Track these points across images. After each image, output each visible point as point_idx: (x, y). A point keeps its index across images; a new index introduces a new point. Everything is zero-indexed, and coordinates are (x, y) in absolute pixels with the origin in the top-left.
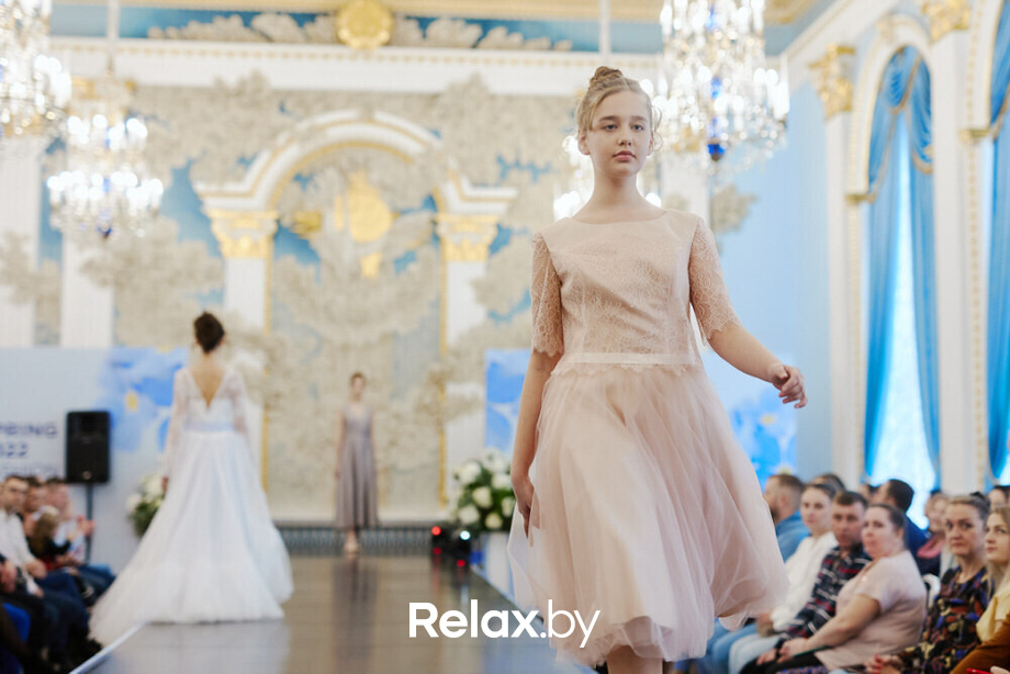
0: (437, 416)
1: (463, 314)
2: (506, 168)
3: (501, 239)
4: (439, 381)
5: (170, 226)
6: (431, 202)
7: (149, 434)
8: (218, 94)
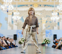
0: (42, 35)
1: (44, 28)
2: (47, 16)
3: (47, 22)
4: (42, 33)
5: (21, 21)
6: (41, 19)
7: (20, 36)
8: (25, 11)
